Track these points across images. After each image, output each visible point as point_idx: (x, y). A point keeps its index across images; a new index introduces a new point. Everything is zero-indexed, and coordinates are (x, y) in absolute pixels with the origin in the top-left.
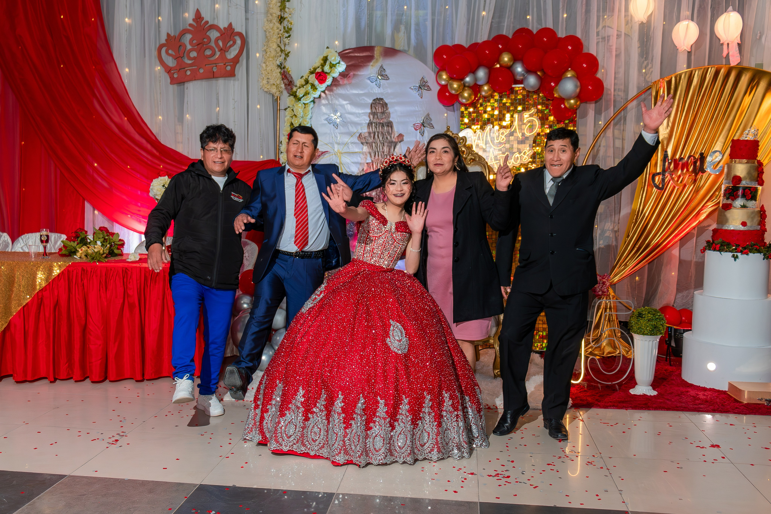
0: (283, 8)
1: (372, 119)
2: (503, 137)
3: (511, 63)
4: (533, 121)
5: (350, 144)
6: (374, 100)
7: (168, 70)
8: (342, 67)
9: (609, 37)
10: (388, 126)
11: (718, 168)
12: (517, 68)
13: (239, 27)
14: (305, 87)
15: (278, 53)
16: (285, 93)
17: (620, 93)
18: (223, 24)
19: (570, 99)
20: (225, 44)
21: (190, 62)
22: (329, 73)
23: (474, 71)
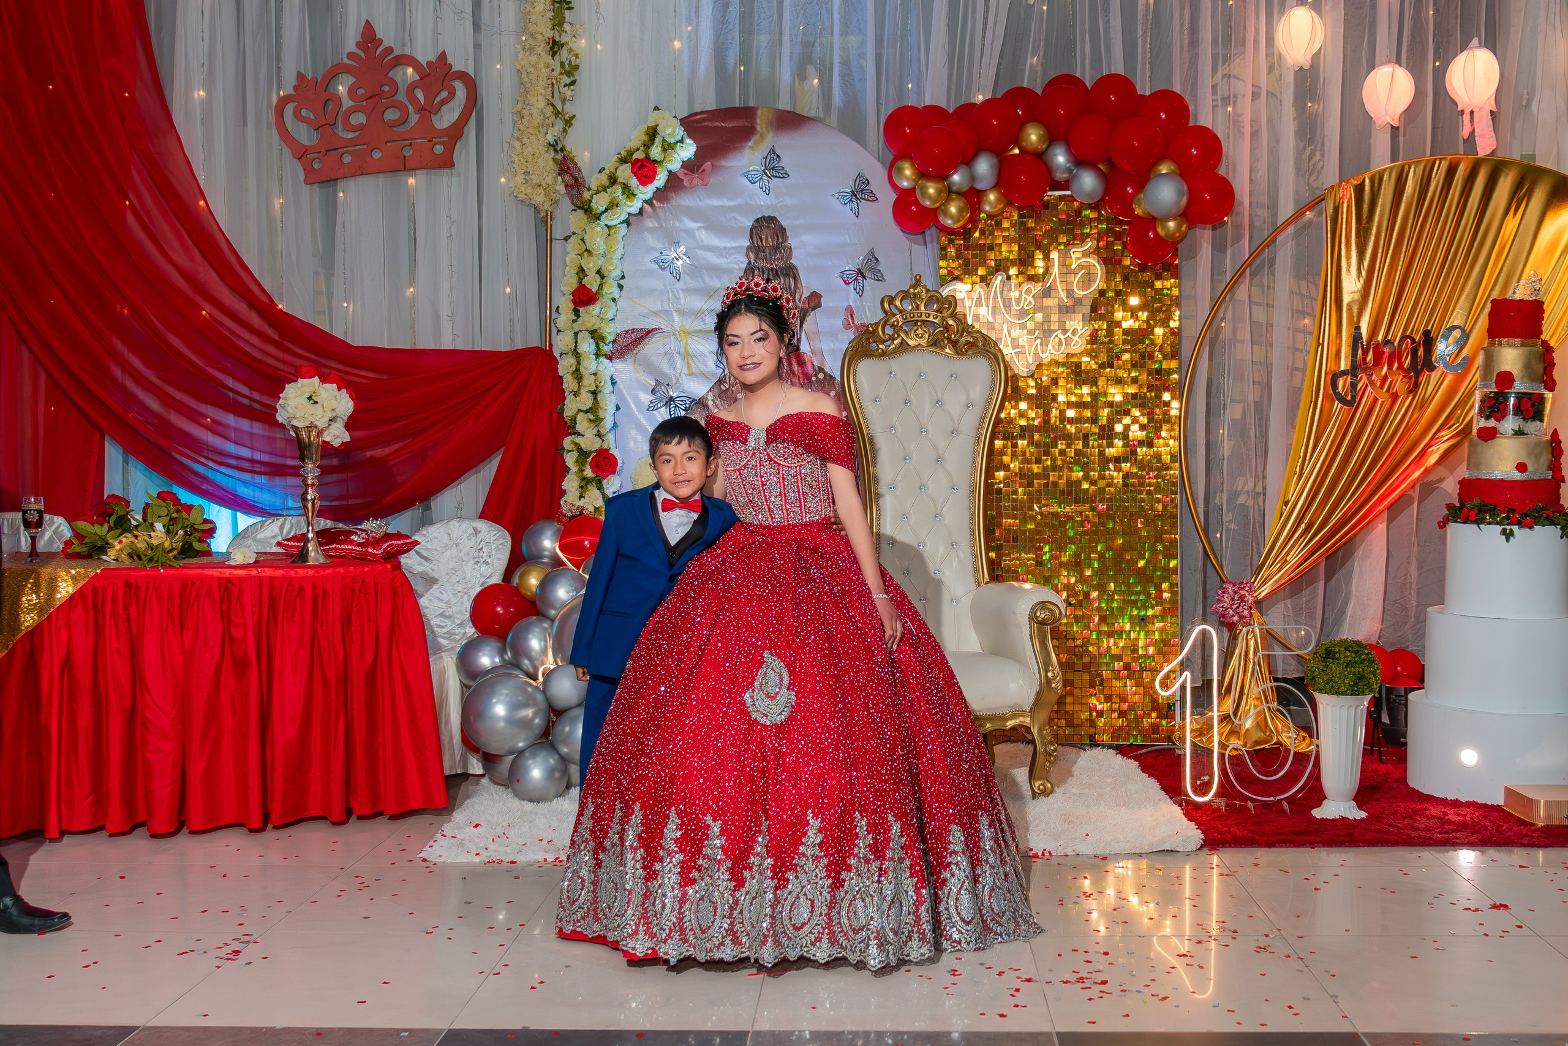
0: (558, 23)
1: (753, 261)
2: (1030, 298)
3: (1044, 146)
4: (1088, 267)
5: (706, 313)
6: (757, 220)
7: (302, 154)
8: (688, 150)
9: (1235, 96)
10: (787, 275)
11: (1459, 361)
12: (1055, 155)
13: (459, 63)
14: (609, 190)
15: (548, 118)
16: (566, 204)
17: (1259, 212)
18: (425, 54)
19: (1166, 219)
20: (430, 95)
21: (350, 135)
22: (660, 163)
23: (968, 161)
